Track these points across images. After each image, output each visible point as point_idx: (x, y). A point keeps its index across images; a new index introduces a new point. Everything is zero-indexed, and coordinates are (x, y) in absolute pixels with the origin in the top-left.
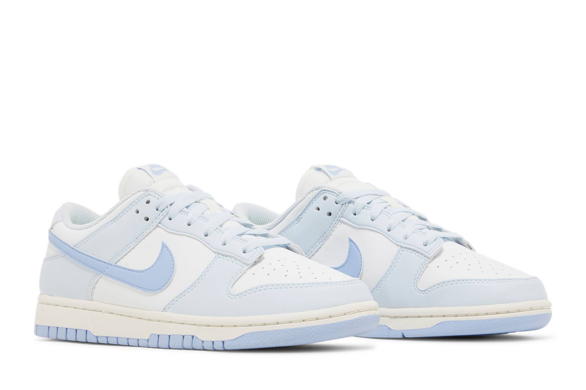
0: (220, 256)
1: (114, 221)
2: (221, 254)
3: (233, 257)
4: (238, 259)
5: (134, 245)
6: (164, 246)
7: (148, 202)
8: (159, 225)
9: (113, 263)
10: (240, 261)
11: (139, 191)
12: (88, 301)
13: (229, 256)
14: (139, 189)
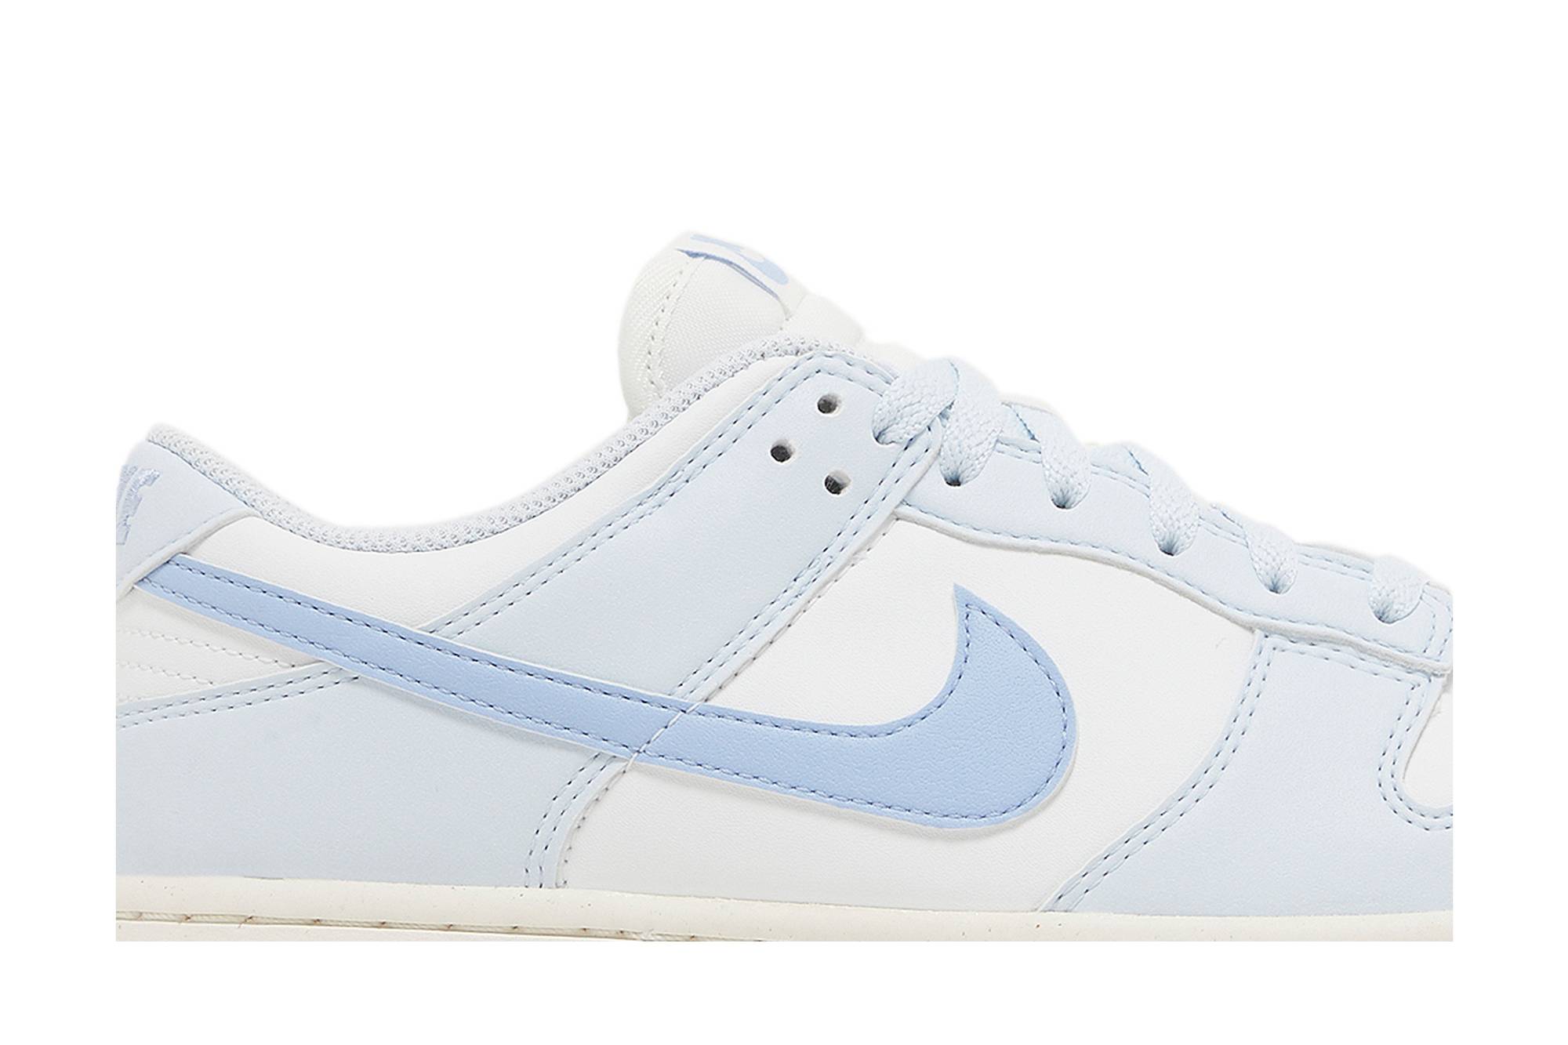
0: (1276, 639)
1: (652, 502)
2: (1283, 633)
3: (1350, 644)
4: (1373, 653)
5: (791, 610)
6: (968, 606)
7: (826, 406)
8: (905, 510)
9: (695, 700)
10: (1386, 659)
11: (759, 356)
12: (534, 891)
13: (1325, 639)
14: (759, 348)
